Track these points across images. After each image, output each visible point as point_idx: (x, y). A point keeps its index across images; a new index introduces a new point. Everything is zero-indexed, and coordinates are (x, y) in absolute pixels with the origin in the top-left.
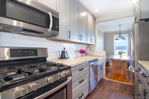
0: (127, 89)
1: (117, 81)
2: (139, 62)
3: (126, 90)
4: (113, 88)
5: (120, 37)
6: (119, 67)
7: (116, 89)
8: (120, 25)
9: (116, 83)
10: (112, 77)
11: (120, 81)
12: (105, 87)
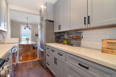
0: (37, 63)
1: (29, 61)
2: (47, 44)
3: (37, 65)
4: (28, 67)
5: (27, 27)
6: (28, 50)
7: (30, 67)
8: (27, 18)
9: (28, 62)
10: (24, 59)
11: (30, 60)
12: (22, 70)
